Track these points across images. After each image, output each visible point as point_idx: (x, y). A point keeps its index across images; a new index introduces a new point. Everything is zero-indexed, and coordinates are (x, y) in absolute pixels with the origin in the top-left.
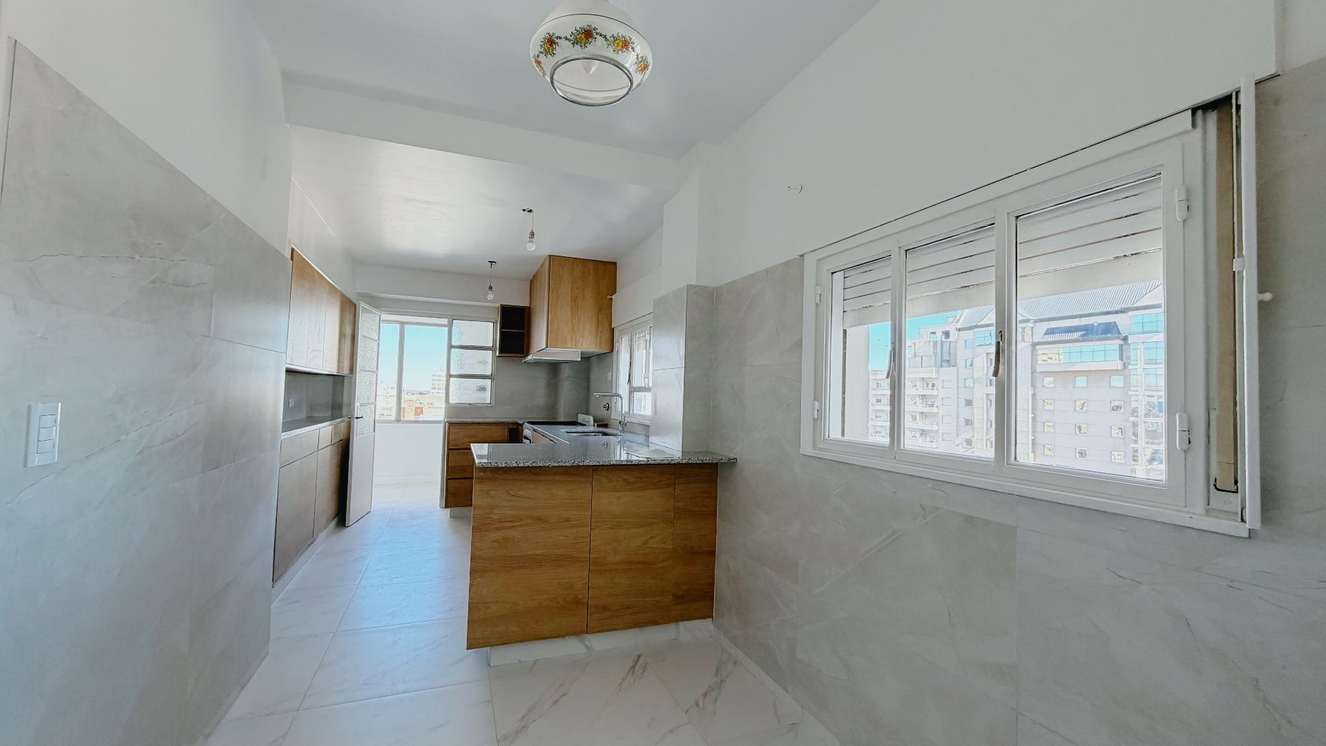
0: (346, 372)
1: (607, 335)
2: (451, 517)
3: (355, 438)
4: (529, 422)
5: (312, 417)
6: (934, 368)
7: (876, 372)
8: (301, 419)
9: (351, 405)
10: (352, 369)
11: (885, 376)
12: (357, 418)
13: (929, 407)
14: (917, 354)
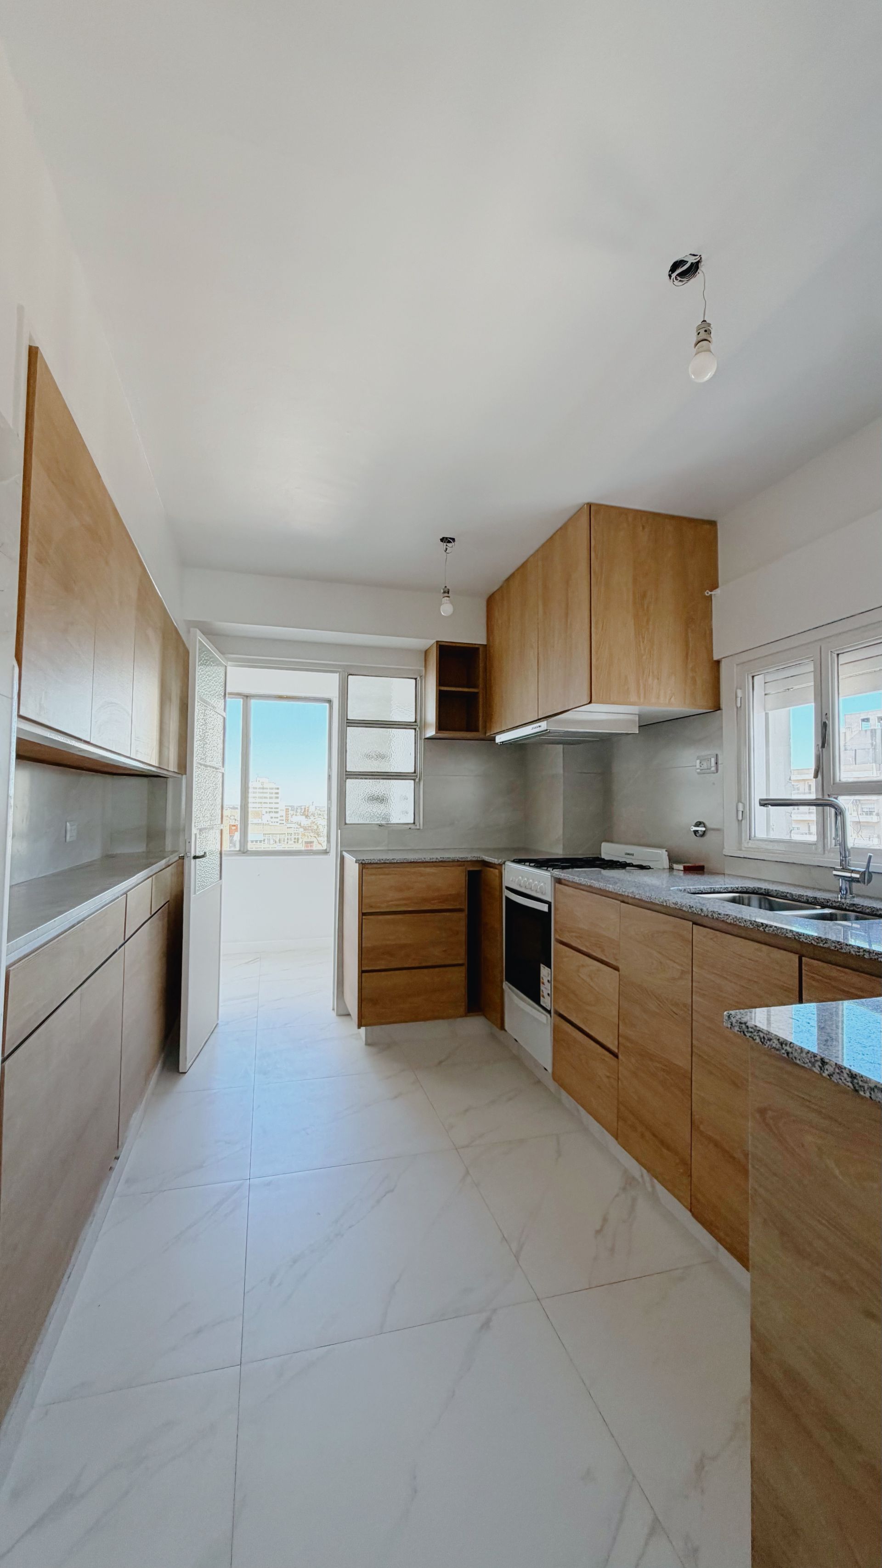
0: (172, 766)
1: (703, 675)
2: (367, 1044)
3: (192, 896)
4: (514, 861)
5: (112, 856)
6: (874, 764)
7: (800, 771)
8: (90, 864)
9: (183, 830)
10: (184, 765)
11: (812, 775)
12: (195, 857)
13: (867, 814)
14: (848, 748)
